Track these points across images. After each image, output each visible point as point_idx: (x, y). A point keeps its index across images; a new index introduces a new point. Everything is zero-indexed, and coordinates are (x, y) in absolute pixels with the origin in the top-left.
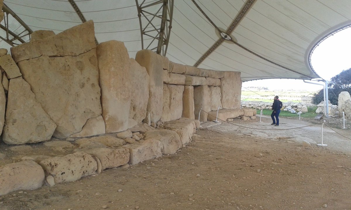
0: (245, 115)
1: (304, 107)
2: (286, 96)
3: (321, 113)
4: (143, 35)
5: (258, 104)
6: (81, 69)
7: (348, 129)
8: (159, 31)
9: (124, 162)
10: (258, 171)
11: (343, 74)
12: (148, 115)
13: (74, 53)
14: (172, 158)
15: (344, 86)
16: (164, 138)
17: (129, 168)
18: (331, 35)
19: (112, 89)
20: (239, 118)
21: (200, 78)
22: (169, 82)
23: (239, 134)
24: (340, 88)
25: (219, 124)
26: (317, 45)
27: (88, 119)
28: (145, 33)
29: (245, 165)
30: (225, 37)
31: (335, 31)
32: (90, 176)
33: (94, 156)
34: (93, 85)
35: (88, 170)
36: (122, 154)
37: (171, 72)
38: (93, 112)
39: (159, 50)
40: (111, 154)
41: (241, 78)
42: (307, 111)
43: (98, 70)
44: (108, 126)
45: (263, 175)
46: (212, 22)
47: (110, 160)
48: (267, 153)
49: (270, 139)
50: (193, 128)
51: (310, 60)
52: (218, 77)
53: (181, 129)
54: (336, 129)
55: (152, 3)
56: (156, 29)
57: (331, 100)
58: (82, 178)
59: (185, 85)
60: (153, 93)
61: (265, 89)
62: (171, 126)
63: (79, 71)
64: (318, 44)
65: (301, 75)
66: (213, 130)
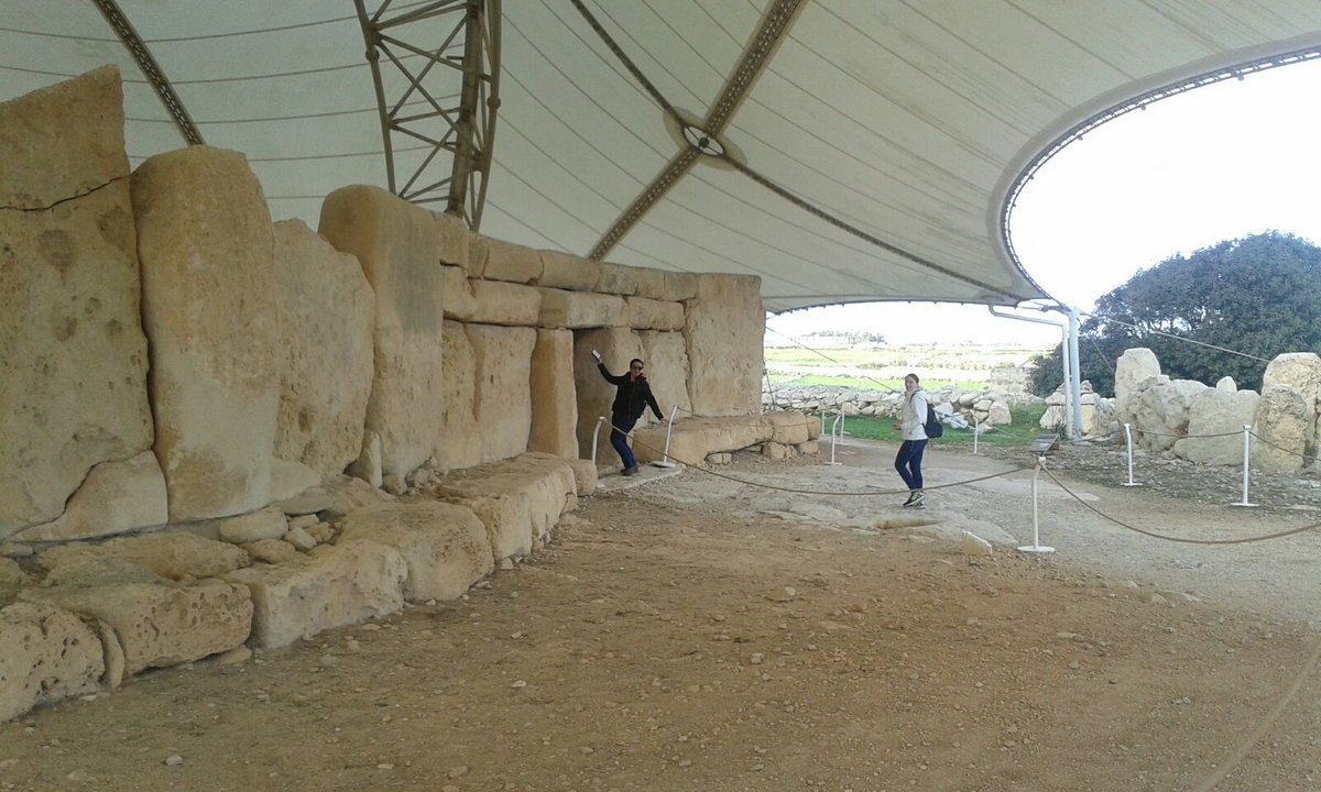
0: (776, 438)
1: (998, 408)
2: (947, 366)
3: (1060, 430)
4: (392, 133)
5: (836, 395)
6: (63, 263)
7: (1146, 486)
8: (455, 117)
9: (224, 641)
10: (753, 660)
11: (1136, 282)
12: (368, 447)
13: (34, 198)
14: (440, 614)
15: (1142, 329)
16: (414, 535)
17: (246, 663)
18: (1072, 137)
19: (194, 341)
20: (753, 449)
21: (600, 300)
22: (471, 316)
23: (741, 513)
24: (1130, 334)
25: (672, 475)
26: (1027, 177)
27: (93, 467)
28: (400, 125)
29: (716, 637)
30: (700, 144)
31: (1088, 122)
32: (72, 699)
33: (91, 620)
34: (114, 326)
35: (61, 676)
36: (219, 607)
37: (478, 273)
38: (115, 438)
39: (458, 190)
40: (167, 607)
41: (761, 299)
42: (1009, 422)
43: (137, 264)
44: (179, 495)
45: (766, 677)
46: (650, 87)
47: (162, 632)
48: (819, 584)
49: (850, 528)
50: (561, 495)
51: (1007, 233)
52: (673, 295)
53: (497, 498)
54: (1101, 489)
55: (414, 9)
56: (440, 112)
57: (1098, 381)
58: (36, 709)
59: (538, 327)
60: (390, 359)
61: (873, 339)
62: (468, 486)
63: (51, 272)
64: (1030, 173)
65: (983, 289)
66: (645, 499)
